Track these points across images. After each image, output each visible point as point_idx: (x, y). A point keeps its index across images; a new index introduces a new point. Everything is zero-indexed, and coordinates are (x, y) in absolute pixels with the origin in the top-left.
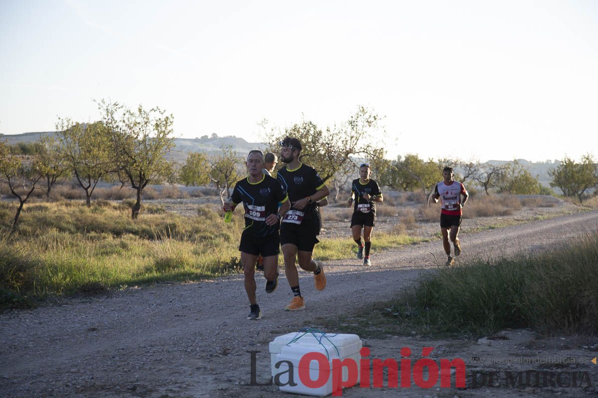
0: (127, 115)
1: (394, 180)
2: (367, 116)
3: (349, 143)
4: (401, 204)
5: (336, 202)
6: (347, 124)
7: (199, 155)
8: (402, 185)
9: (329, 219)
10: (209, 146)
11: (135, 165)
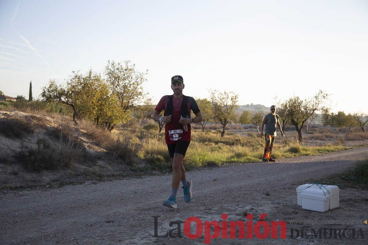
0: (220, 95)
1: (333, 122)
2: (323, 94)
3: (315, 106)
4: (336, 133)
5: (307, 132)
6: (314, 98)
7: (247, 112)
8: (336, 125)
9: (305, 139)
10: (249, 108)
11: (223, 115)
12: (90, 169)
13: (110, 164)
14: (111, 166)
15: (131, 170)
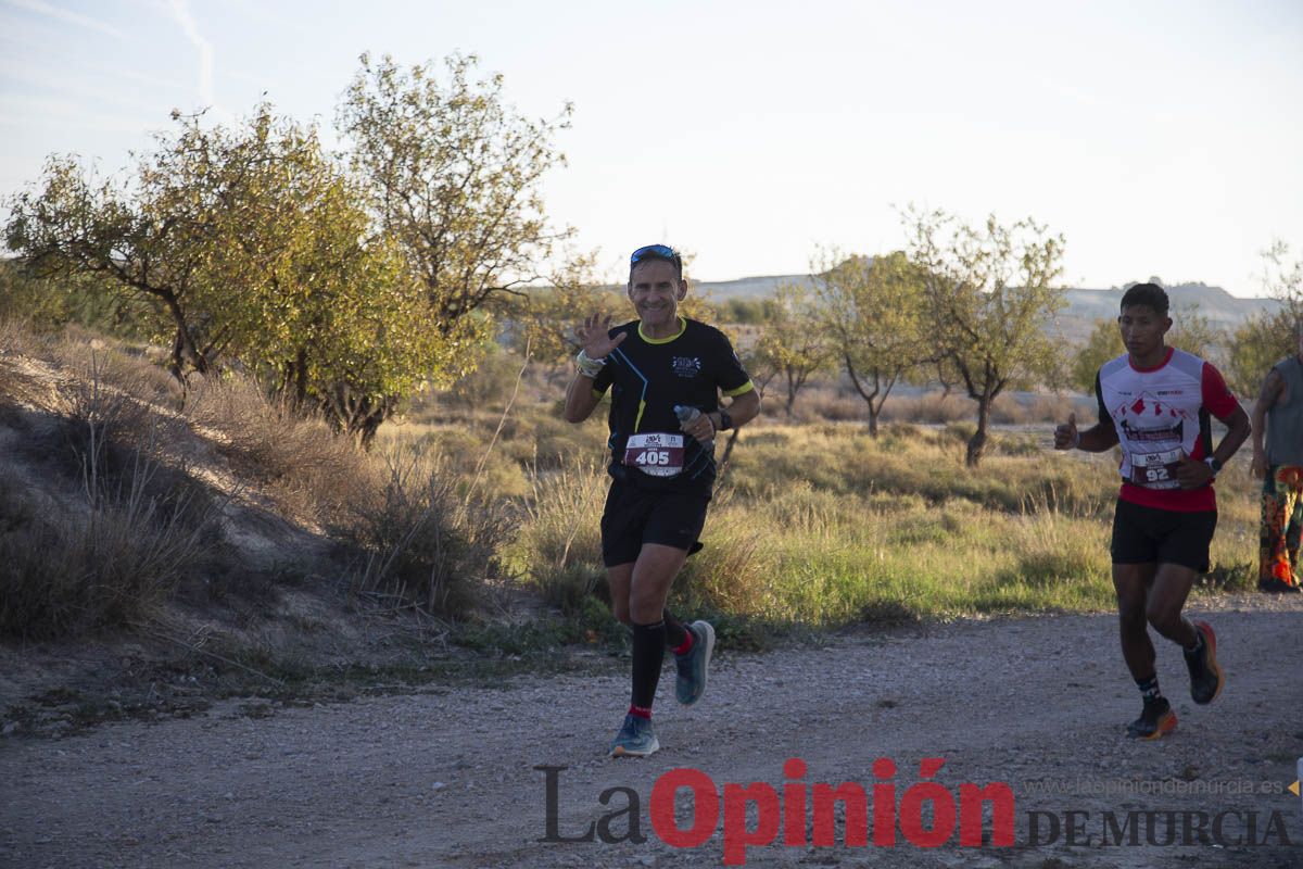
0: (963, 237)
11: (976, 346)
12: (242, 635)
13: (348, 610)
14: (351, 623)
15: (458, 643)
